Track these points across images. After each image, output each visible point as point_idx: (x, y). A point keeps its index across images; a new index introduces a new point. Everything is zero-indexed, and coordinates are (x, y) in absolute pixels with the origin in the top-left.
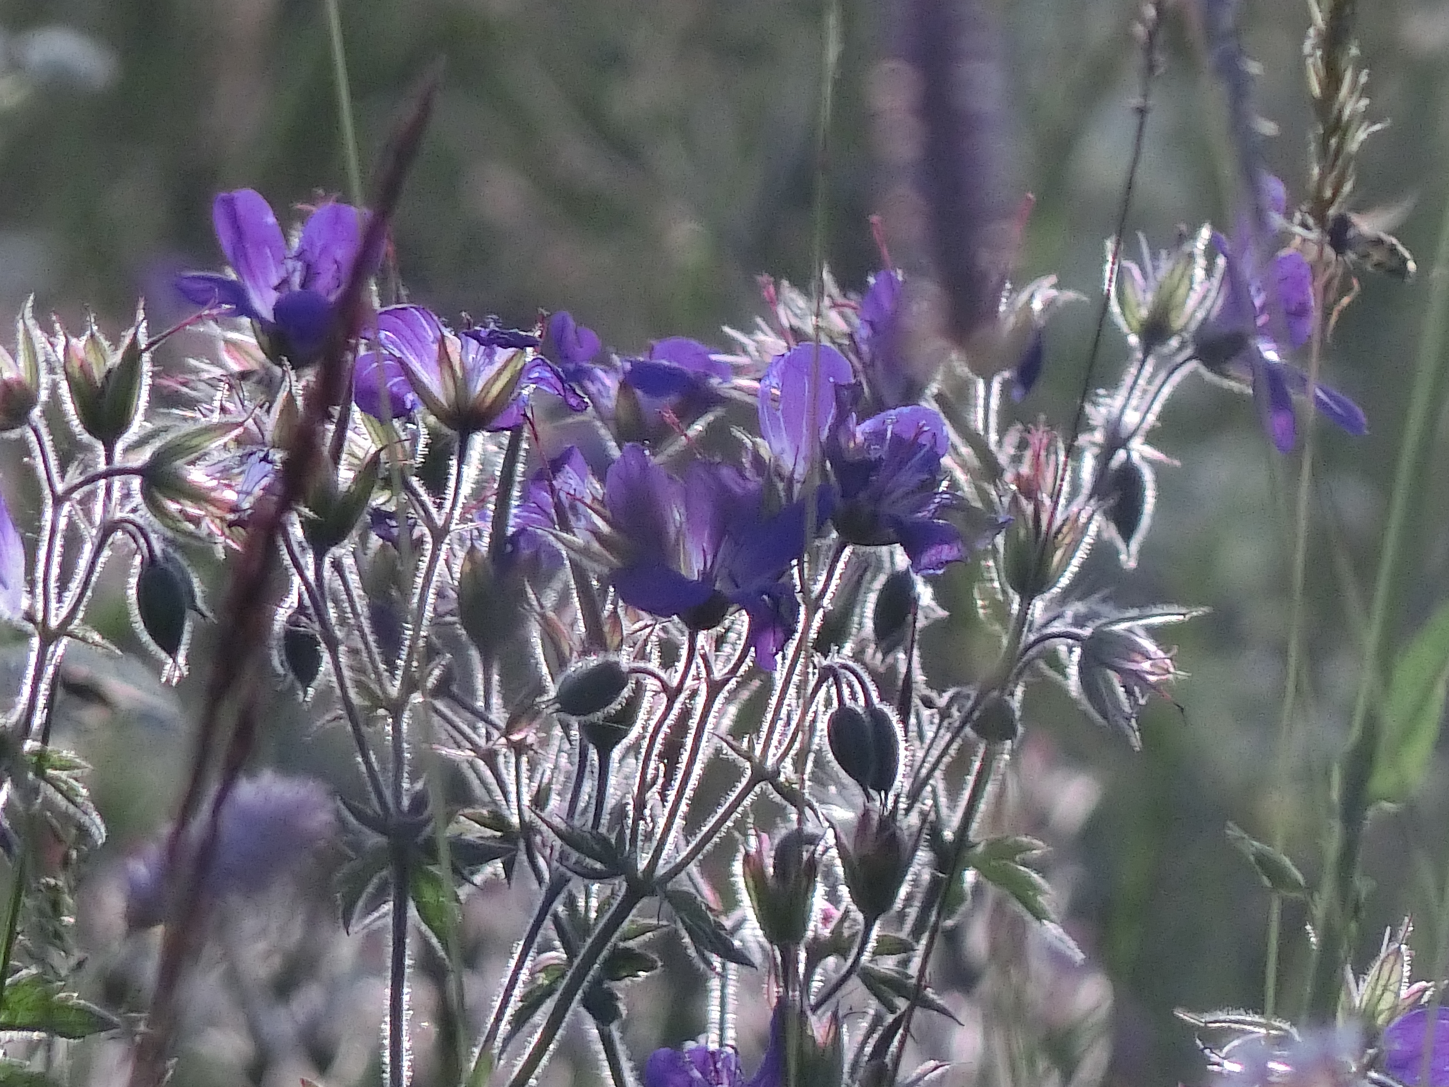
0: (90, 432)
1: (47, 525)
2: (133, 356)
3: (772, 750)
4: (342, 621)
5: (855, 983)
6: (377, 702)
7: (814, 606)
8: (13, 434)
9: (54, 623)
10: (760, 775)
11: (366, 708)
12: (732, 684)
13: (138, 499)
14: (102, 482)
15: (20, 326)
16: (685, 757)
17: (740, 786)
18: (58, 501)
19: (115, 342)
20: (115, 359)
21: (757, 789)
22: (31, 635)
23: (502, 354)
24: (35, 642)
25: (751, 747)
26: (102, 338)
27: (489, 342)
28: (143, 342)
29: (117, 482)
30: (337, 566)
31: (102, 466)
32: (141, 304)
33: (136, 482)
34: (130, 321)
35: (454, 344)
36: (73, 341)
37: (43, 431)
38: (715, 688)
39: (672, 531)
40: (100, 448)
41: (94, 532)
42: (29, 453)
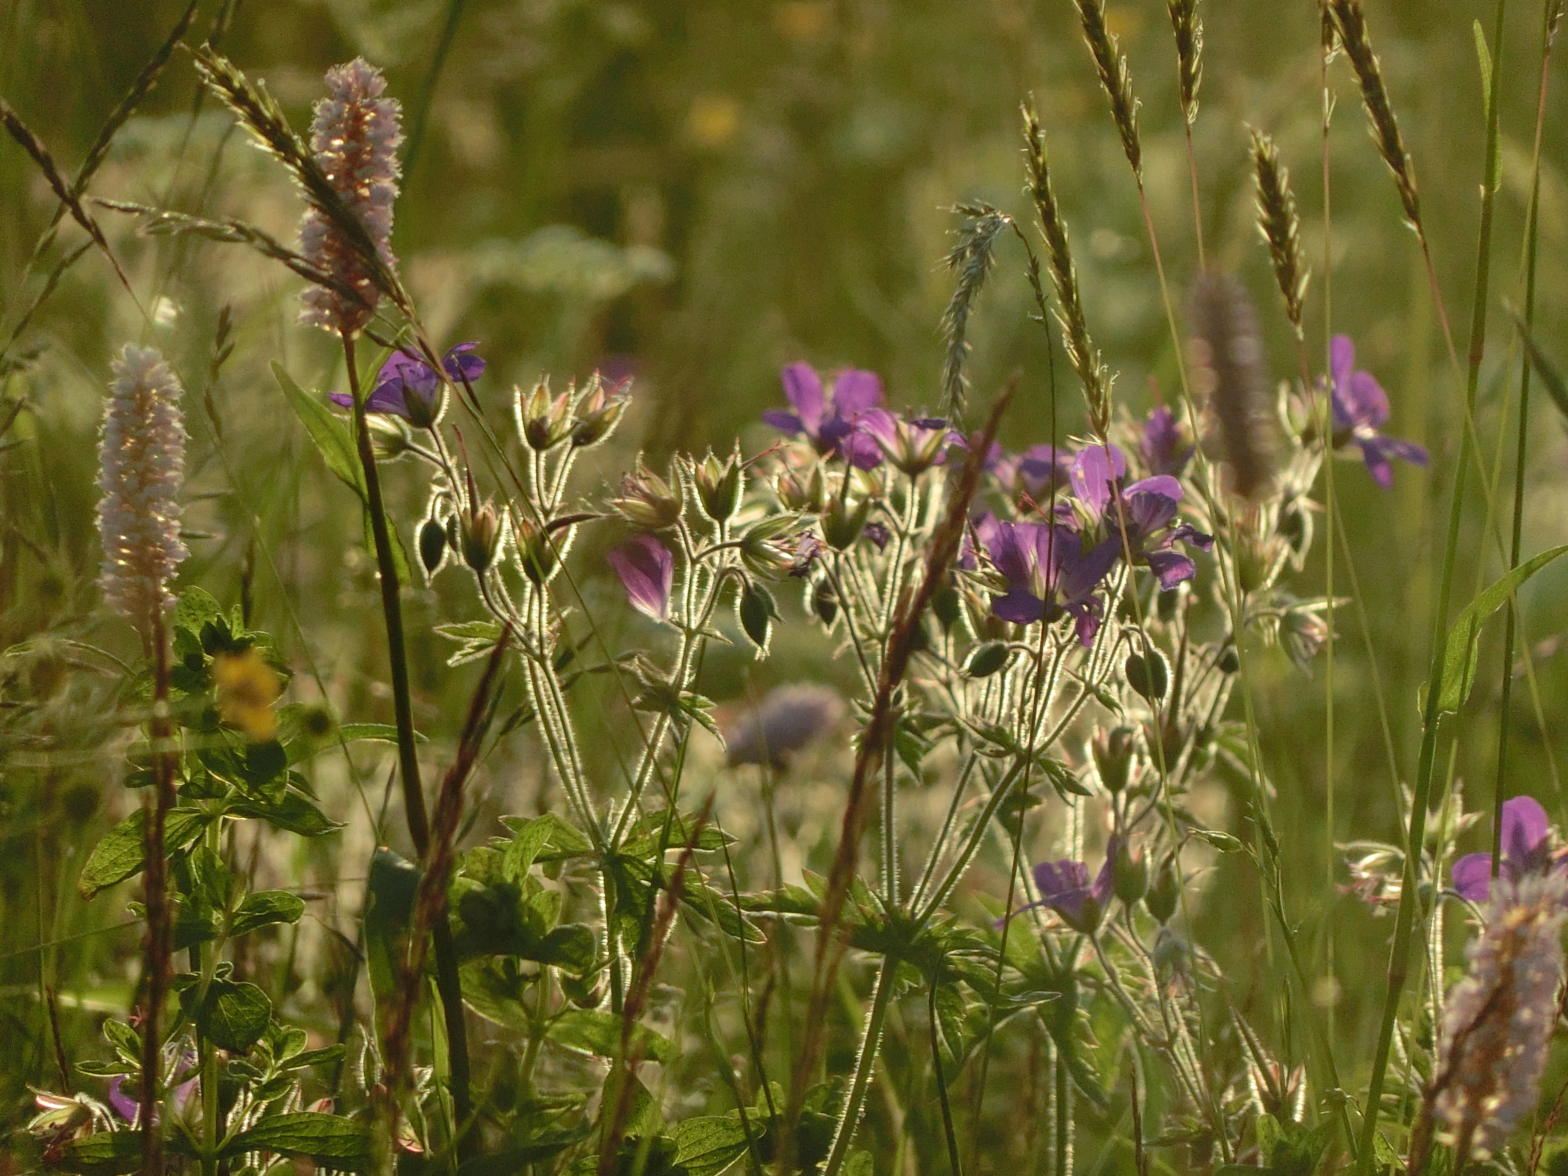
0: (711, 515)
1: (688, 576)
2: (734, 470)
3: (1095, 675)
4: (852, 593)
5: (1155, 812)
6: (871, 636)
7: (1113, 596)
8: (669, 529)
9: (693, 626)
10: (1090, 689)
11: (865, 641)
12: (1070, 647)
13: (739, 559)
14: (718, 553)
15: (671, 467)
16: (1046, 687)
17: (1079, 696)
18: (694, 562)
19: (724, 463)
20: (724, 473)
21: (1088, 697)
22: (680, 634)
23: (930, 433)
24: (683, 638)
25: (1084, 674)
26: (715, 459)
27: (923, 426)
28: (739, 464)
29: (727, 550)
30: (847, 559)
31: (718, 542)
32: (737, 441)
33: (737, 551)
34: (731, 451)
35: (904, 427)
36: (700, 466)
37: (685, 525)
38: (1060, 650)
39: (1030, 567)
40: (717, 525)
41: (715, 570)
42: (677, 537)
